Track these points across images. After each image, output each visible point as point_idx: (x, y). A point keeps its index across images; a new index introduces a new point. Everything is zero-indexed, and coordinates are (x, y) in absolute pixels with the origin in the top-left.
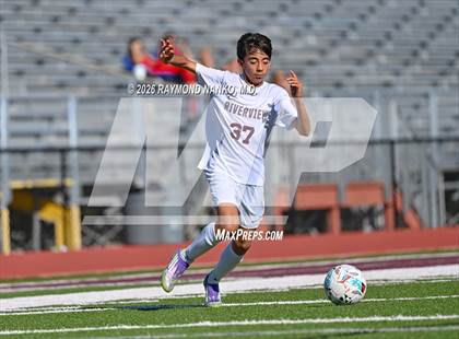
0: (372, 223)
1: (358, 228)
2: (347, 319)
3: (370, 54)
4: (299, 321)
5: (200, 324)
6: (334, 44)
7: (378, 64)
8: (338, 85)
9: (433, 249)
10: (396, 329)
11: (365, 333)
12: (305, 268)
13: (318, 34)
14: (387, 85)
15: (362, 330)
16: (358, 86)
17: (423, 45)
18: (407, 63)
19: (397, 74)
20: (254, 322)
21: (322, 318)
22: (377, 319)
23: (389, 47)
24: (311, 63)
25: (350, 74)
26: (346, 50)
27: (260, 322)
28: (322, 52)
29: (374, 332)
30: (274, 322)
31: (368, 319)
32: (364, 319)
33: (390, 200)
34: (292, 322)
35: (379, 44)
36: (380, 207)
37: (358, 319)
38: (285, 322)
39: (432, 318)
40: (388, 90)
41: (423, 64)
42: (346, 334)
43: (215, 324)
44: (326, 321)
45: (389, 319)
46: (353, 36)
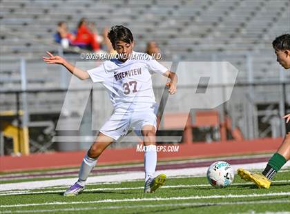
0: (212, 137)
1: (203, 140)
2: (197, 197)
3: (209, 31)
4: (167, 199)
5: (105, 201)
6: (186, 24)
7: (214, 37)
8: (190, 50)
9: (250, 153)
10: (228, 203)
11: (209, 205)
12: (171, 165)
13: (176, 19)
14: (220, 50)
15: (207, 204)
16: (202, 50)
17: (243, 25)
18: (232, 37)
19: (226, 43)
20: (139, 200)
21: (182, 197)
22: (216, 197)
23: (221, 26)
24: (172, 37)
25: (196, 43)
26: (193, 28)
27: (142, 199)
28: (179, 30)
29: (214, 205)
30: (151, 199)
31: (210, 197)
32: (208, 197)
33: (223, 122)
34: (163, 199)
35: (215, 24)
36: (216, 127)
37: (204, 197)
38: (158, 199)
39: (251, 196)
40: (221, 54)
41: (244, 37)
42: (196, 207)
43: (115, 201)
44: (184, 198)
45: (224, 197)
46: (198, 19)
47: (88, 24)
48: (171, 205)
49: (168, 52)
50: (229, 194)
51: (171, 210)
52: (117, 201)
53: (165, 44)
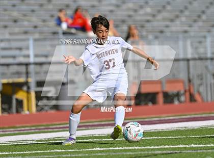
0: (179, 100)
1: (172, 102)
2: (167, 147)
3: (177, 17)
4: (143, 148)
5: (95, 149)
6: (159, 12)
7: (181, 21)
8: (162, 32)
9: (208, 112)
10: (191, 151)
11: (176, 153)
12: (146, 121)
13: (151, 7)
14: (186, 32)
15: (174, 152)
16: (171, 32)
17: (203, 12)
18: (195, 21)
19: (190, 26)
20: (121, 148)
21: (155, 146)
22: (181, 146)
23: (187, 13)
24: (148, 21)
25: (167, 26)
26: (165, 14)
27: (124, 148)
28: (154, 16)
29: (180, 153)
30: (131, 148)
31: (177, 146)
32: (175, 146)
33: (187, 88)
34: (140, 148)
35: (182, 11)
36: (182, 92)
37: (172, 147)
38: (136, 148)
39: (208, 145)
40: (186, 35)
41: (204, 21)
42: (166, 154)
43: (102, 149)
44: (156, 147)
45: (187, 146)
46: (169, 8)
47: (82, 11)
48: (146, 152)
49: (144, 33)
50: (191, 144)
51: (146, 156)
52: (105, 149)
53: (142, 27)
